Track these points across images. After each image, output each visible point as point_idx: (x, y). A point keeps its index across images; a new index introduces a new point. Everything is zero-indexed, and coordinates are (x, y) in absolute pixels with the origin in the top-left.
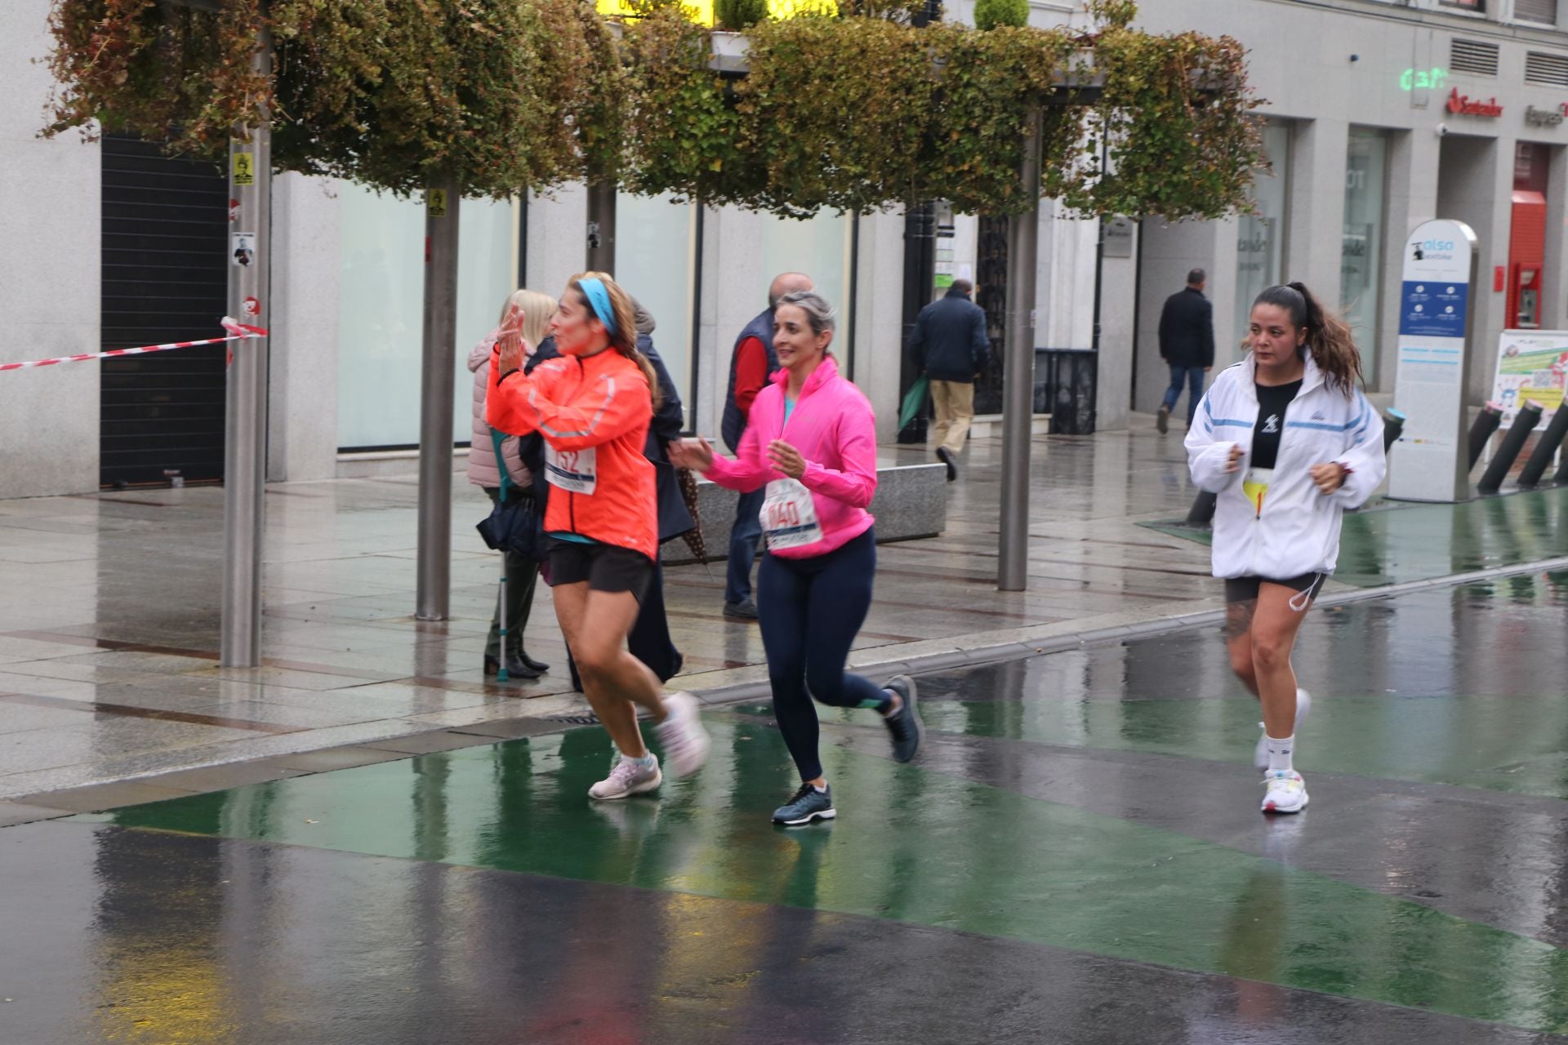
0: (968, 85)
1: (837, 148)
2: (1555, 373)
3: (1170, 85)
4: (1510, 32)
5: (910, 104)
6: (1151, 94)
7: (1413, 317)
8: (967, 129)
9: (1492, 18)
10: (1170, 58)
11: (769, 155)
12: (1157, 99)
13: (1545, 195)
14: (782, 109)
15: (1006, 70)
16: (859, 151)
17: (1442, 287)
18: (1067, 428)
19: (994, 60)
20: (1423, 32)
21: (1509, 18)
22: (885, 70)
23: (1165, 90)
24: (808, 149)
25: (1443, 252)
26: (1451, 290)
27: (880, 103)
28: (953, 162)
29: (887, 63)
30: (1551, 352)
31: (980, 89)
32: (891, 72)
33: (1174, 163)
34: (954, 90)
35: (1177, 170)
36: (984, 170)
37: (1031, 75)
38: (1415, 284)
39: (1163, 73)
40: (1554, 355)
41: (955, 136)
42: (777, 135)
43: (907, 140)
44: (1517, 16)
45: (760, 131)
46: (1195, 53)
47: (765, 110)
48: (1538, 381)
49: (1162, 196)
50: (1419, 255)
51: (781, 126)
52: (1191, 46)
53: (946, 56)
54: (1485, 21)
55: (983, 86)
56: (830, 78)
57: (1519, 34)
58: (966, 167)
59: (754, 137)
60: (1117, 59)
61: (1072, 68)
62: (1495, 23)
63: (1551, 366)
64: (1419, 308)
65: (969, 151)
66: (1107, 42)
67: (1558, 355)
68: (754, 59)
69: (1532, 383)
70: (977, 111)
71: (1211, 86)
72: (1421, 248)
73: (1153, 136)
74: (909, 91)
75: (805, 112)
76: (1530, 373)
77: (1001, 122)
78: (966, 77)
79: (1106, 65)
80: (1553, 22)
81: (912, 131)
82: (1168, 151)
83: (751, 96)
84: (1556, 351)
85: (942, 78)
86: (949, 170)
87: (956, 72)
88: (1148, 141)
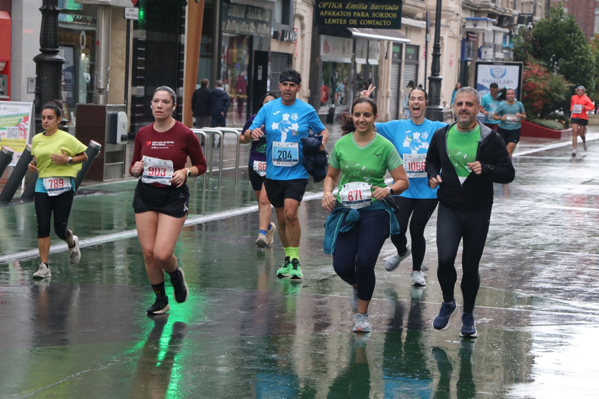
2: (20, 129)
13: (10, 15)
30: (17, 115)
40: (20, 117)
48: (10, 134)
63: (18, 125)
67: (22, 117)
69: (6, 135)
76: (5, 129)
84: (21, 115)
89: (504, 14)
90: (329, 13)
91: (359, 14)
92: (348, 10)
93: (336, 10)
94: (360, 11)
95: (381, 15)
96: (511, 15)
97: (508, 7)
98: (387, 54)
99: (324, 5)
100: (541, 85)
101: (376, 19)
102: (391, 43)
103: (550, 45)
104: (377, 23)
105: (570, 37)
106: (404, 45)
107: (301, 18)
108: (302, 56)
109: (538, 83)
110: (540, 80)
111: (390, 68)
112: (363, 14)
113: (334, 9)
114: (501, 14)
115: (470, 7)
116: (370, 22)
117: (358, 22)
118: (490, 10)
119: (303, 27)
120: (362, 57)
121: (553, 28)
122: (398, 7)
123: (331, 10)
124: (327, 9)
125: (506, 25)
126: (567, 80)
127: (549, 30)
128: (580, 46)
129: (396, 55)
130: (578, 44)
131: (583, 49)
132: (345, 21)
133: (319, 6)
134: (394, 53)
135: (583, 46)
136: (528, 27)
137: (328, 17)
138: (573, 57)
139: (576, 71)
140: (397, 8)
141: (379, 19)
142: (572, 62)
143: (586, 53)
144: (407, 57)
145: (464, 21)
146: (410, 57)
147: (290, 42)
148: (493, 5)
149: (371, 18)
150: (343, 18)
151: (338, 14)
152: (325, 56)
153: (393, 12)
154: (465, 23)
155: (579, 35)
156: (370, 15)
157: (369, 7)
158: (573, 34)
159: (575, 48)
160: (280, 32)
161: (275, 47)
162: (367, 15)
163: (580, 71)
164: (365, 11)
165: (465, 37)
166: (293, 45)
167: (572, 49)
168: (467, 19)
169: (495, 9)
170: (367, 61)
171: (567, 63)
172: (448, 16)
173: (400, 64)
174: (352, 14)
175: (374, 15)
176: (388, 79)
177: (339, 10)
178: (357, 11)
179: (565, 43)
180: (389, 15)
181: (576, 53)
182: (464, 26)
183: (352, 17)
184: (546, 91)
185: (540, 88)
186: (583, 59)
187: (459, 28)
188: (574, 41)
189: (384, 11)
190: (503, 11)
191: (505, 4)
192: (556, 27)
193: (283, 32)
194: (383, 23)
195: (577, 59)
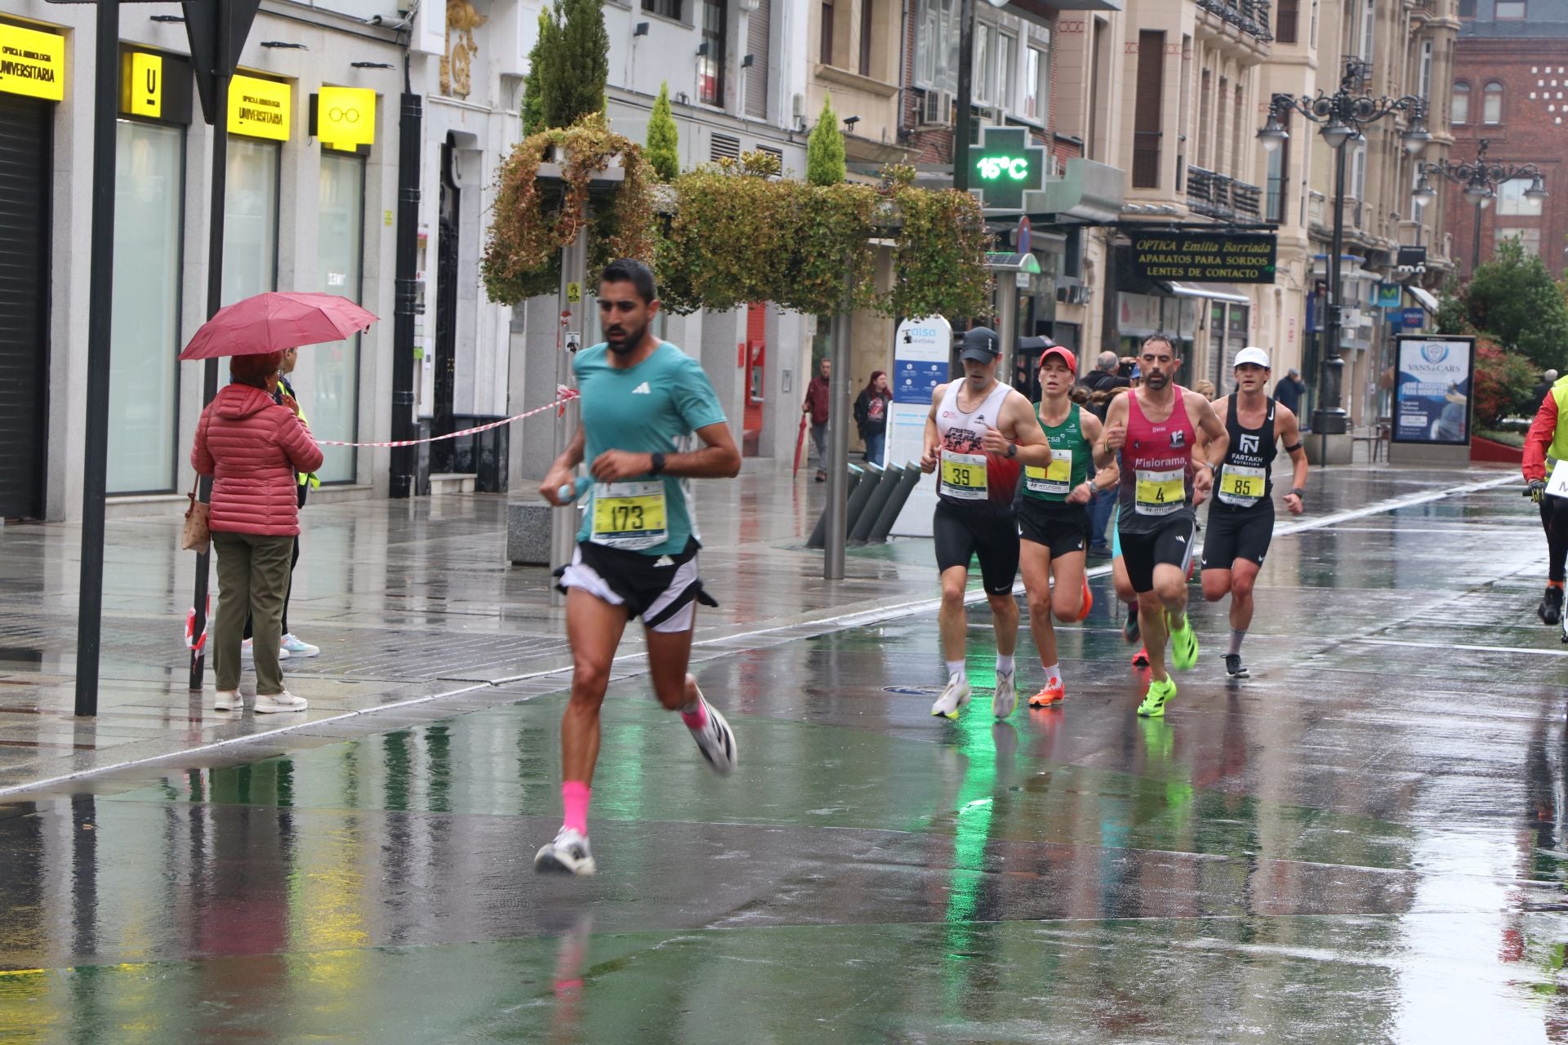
0: (819, 224)
1: (737, 267)
3: (946, 226)
4: (743, 127)
5: (783, 235)
6: (935, 232)
7: (904, 388)
8: (820, 255)
9: (729, 113)
10: (945, 209)
11: (691, 272)
12: (938, 236)
14: (703, 240)
15: (846, 214)
16: (751, 270)
17: (928, 365)
18: (491, 487)
19: (837, 207)
20: (695, 126)
21: (742, 115)
22: (767, 213)
23: (943, 230)
24: (721, 268)
25: (928, 338)
26: (934, 368)
27: (765, 235)
28: (809, 276)
29: (768, 209)
31: (827, 227)
32: (772, 216)
33: (951, 280)
34: (811, 227)
35: (952, 285)
36: (833, 283)
37: (863, 218)
38: (905, 363)
39: (942, 218)
41: (812, 260)
42: (699, 257)
43: (780, 262)
44: (747, 112)
45: (684, 256)
46: (959, 204)
47: (689, 240)
49: (945, 303)
50: (908, 339)
51: (703, 251)
52: (957, 200)
53: (806, 204)
54: (725, 115)
55: (832, 226)
56: (732, 218)
57: (751, 129)
58: (819, 281)
59: (681, 259)
60: (911, 208)
61: (882, 213)
62: (734, 118)
64: (909, 382)
65: (823, 271)
66: (901, 194)
68: (682, 205)
70: (827, 243)
71: (968, 227)
72: (910, 334)
73: (936, 262)
74: (782, 228)
75: (718, 242)
77: (842, 251)
78: (818, 219)
79: (902, 212)
80: (765, 117)
81: (785, 255)
82: (945, 271)
83: (684, 228)
85: (801, 219)
86: (807, 283)
87: (813, 215)
88: (933, 265)
89: (1375, 248)
90: (1155, 259)
91: (1204, 260)
92: (1186, 254)
93: (1166, 253)
94: (1207, 254)
95: (1242, 261)
96: (1385, 249)
97: (1380, 234)
98: (1202, 321)
99: (1146, 246)
100: (1494, 375)
101: (1233, 267)
102: (1210, 303)
103: (1502, 308)
104: (1236, 274)
105: (1537, 293)
106: (1228, 307)
107: (1089, 264)
108: (1090, 327)
109: (1487, 370)
110: (1489, 365)
111: (1209, 347)
112: (1211, 259)
113: (1163, 252)
114: (1369, 247)
115: (1320, 237)
116: (1222, 273)
117: (1203, 272)
118: (1354, 240)
119: (1091, 279)
120: (1171, 328)
121: (1506, 278)
122: (1269, 247)
123: (1158, 253)
124: (1151, 251)
125: (1375, 267)
126: (1535, 365)
127: (1500, 282)
128: (1553, 308)
129: (1215, 324)
130: (1550, 305)
131: (1558, 314)
132: (1181, 272)
133: (1138, 247)
134: (1213, 319)
135: (1558, 308)
136: (1418, 270)
137: (1152, 265)
138: (1543, 327)
139: (1547, 350)
140: (1268, 249)
141: (1239, 267)
142: (1541, 335)
143: (1563, 320)
144: (1231, 327)
145: (1312, 260)
146: (1235, 326)
147: (1081, 303)
148: (1357, 231)
149: (1224, 266)
150: (1178, 265)
151: (1169, 259)
152: (1123, 328)
153: (1262, 255)
154: (1312, 264)
155: (1550, 290)
156: (1223, 260)
157: (1220, 249)
158: (1540, 289)
159: (1545, 312)
160: (1068, 289)
161: (1061, 314)
162: (1218, 260)
163: (1555, 351)
164: (1215, 255)
165: (1313, 289)
166: (1082, 310)
167: (1540, 314)
168: (1317, 258)
169: (1361, 239)
170: (1178, 334)
171: (1532, 337)
172: (1286, 254)
173: (1221, 339)
174: (1193, 259)
175: (1230, 261)
176: (1204, 364)
177: (1171, 253)
178: (1201, 254)
179: (1527, 302)
180: (1254, 261)
181: (1547, 321)
182: (1311, 271)
183: (1193, 265)
184: (1502, 384)
185: (1491, 379)
186: (1558, 329)
187: (1303, 273)
188: (1542, 300)
189: (1247, 255)
190: (1372, 241)
191: (1376, 229)
192: (1511, 277)
193: (1074, 289)
194: (1244, 274)
195: (1550, 331)
